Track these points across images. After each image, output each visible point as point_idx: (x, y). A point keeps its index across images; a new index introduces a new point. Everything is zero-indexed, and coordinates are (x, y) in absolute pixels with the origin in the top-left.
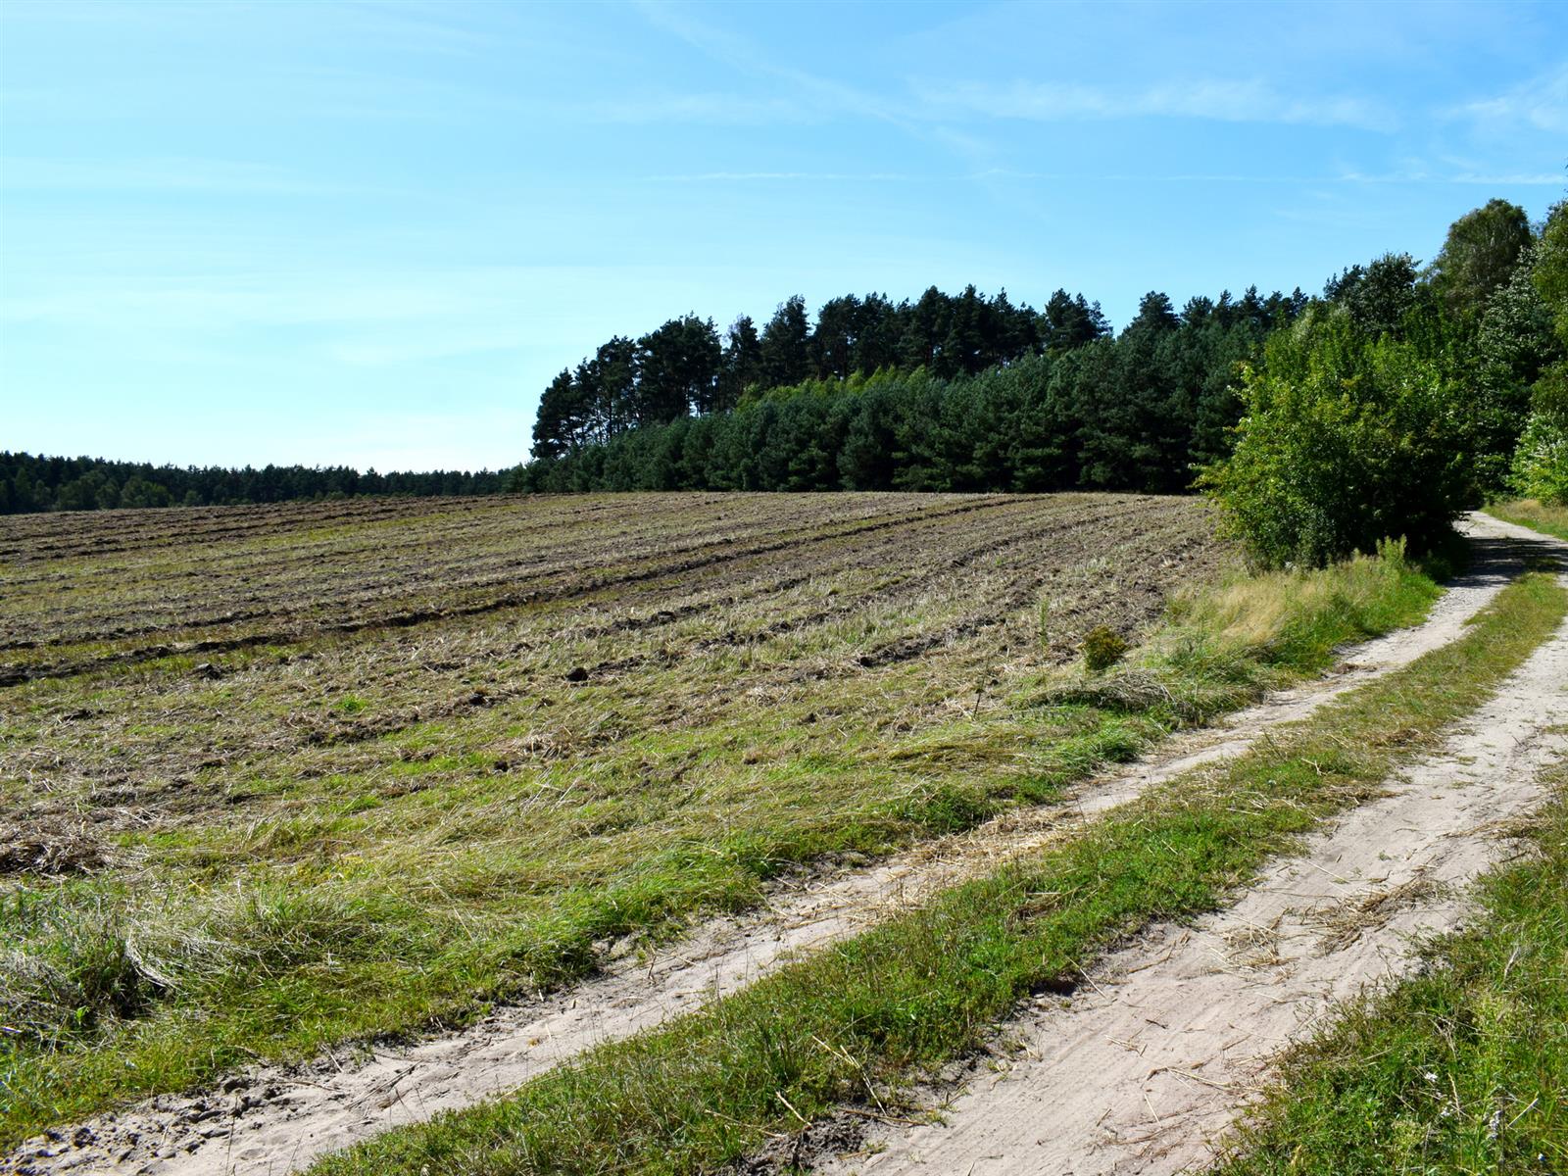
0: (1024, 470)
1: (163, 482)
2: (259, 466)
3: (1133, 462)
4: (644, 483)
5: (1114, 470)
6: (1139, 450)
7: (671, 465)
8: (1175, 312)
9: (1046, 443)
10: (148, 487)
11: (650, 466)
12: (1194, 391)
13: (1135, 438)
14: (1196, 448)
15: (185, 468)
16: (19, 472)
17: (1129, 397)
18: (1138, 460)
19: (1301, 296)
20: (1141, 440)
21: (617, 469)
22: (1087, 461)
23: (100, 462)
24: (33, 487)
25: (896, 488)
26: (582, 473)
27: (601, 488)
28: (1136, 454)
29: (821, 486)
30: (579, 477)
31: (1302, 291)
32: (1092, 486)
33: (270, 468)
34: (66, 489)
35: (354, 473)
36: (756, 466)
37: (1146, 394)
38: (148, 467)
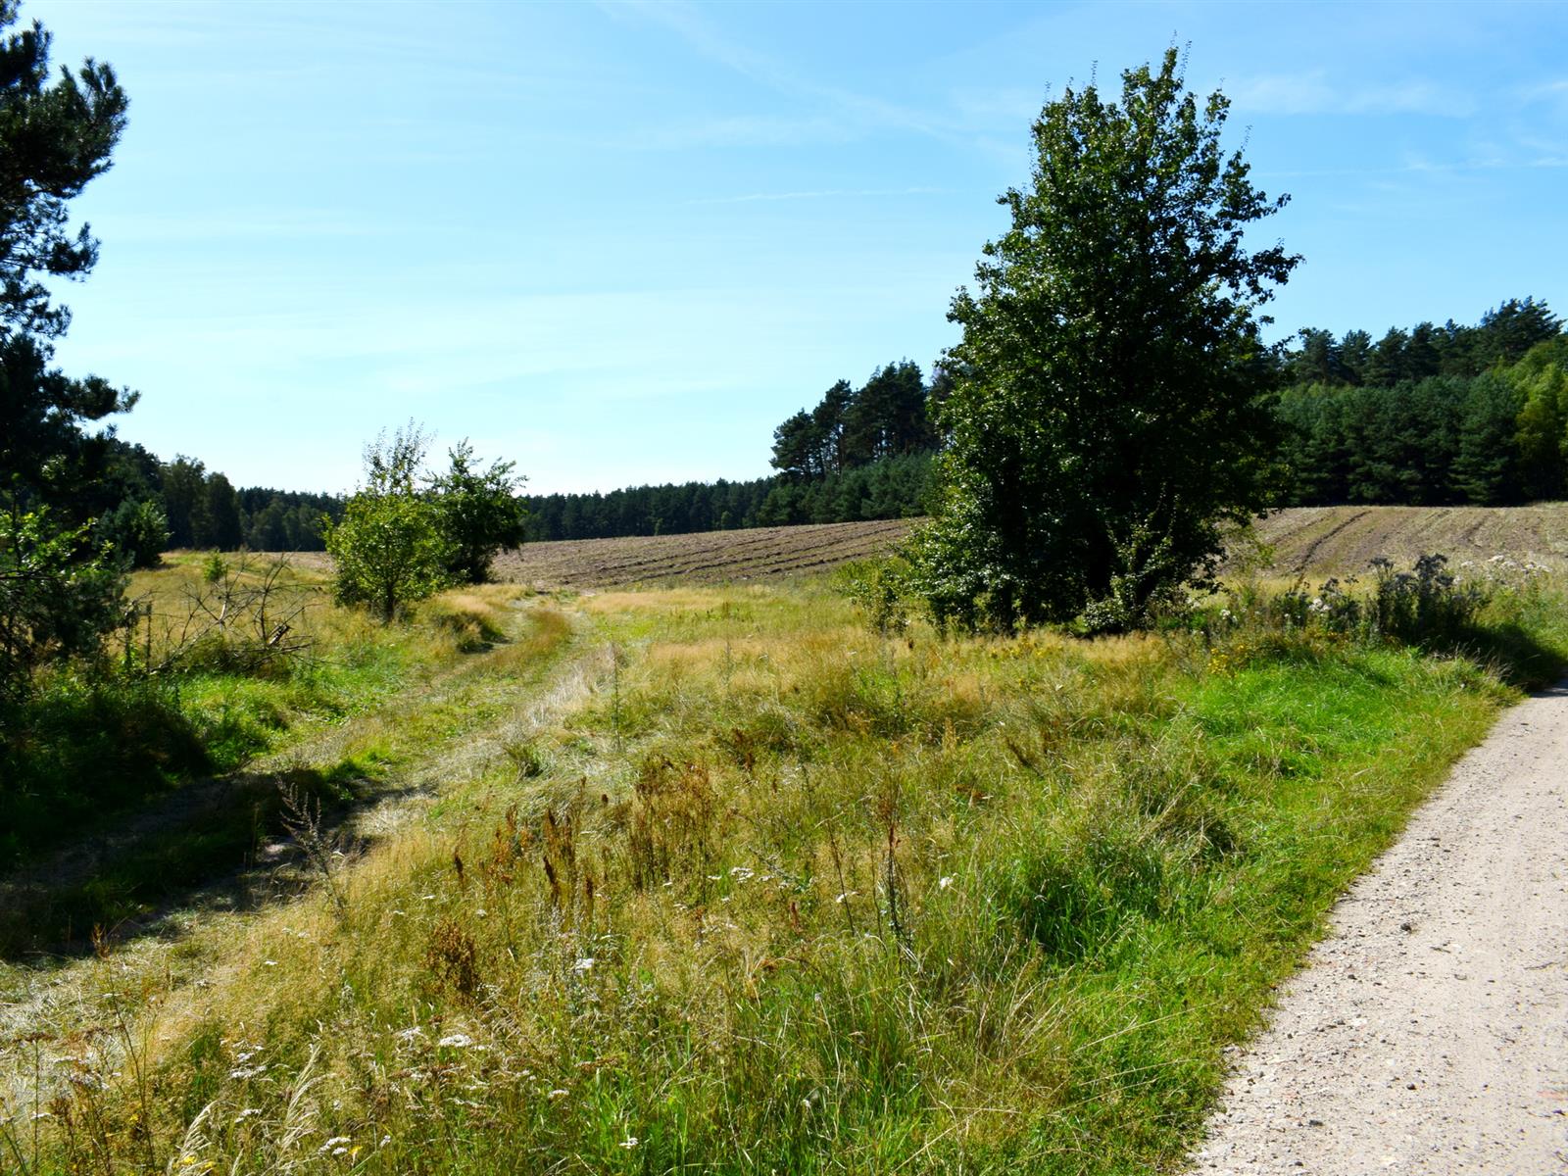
0: (1303, 489)
9: (1319, 470)
12: (1453, 430)
17: (1394, 436)
28: (1405, 477)
30: (846, 500)
37: (1407, 434)
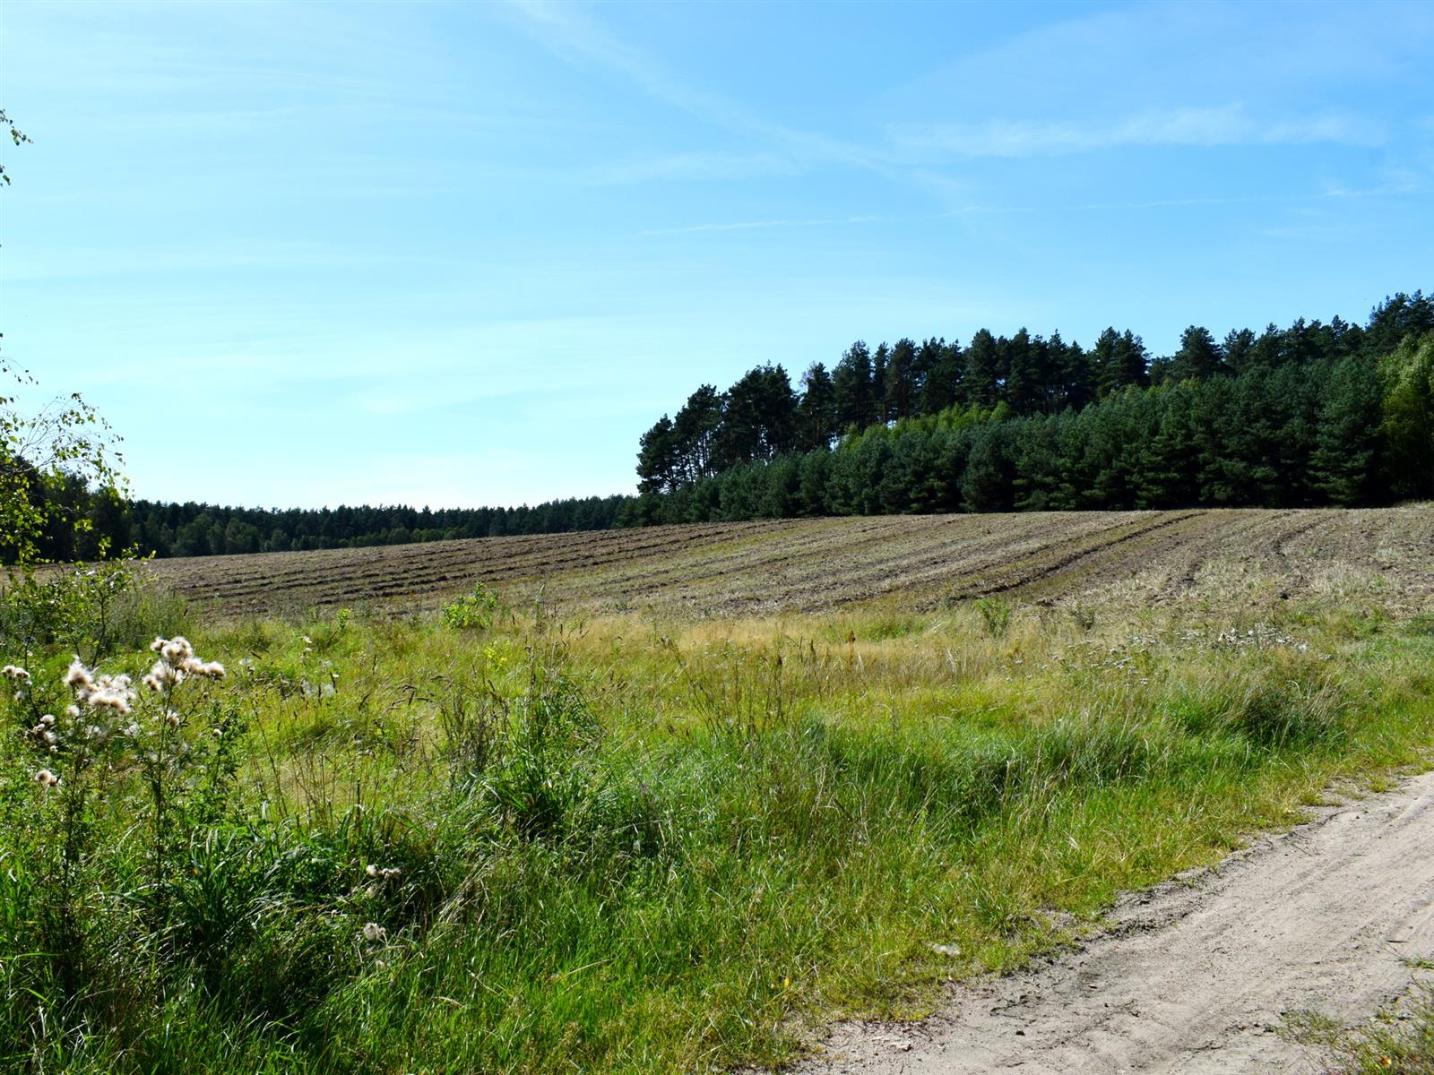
1: (253, 523)
2: (333, 508)
3: (1252, 481)
4: (762, 510)
5: (1234, 489)
6: (1259, 472)
7: (788, 496)
8: (1216, 343)
10: (244, 528)
11: (767, 498)
13: (1253, 460)
14: (1316, 469)
15: (269, 510)
16: (149, 517)
17: (1245, 429)
18: (1257, 480)
19: (1340, 323)
20: (1261, 464)
21: (733, 501)
22: (1206, 481)
23: (204, 506)
24: (160, 529)
25: (1020, 510)
26: (697, 505)
27: (720, 519)
28: (1258, 475)
29: (941, 510)
30: (696, 508)
31: (1341, 319)
32: (1212, 503)
33: (342, 508)
34: (184, 530)
35: (412, 511)
36: (877, 496)
38: (240, 510)
